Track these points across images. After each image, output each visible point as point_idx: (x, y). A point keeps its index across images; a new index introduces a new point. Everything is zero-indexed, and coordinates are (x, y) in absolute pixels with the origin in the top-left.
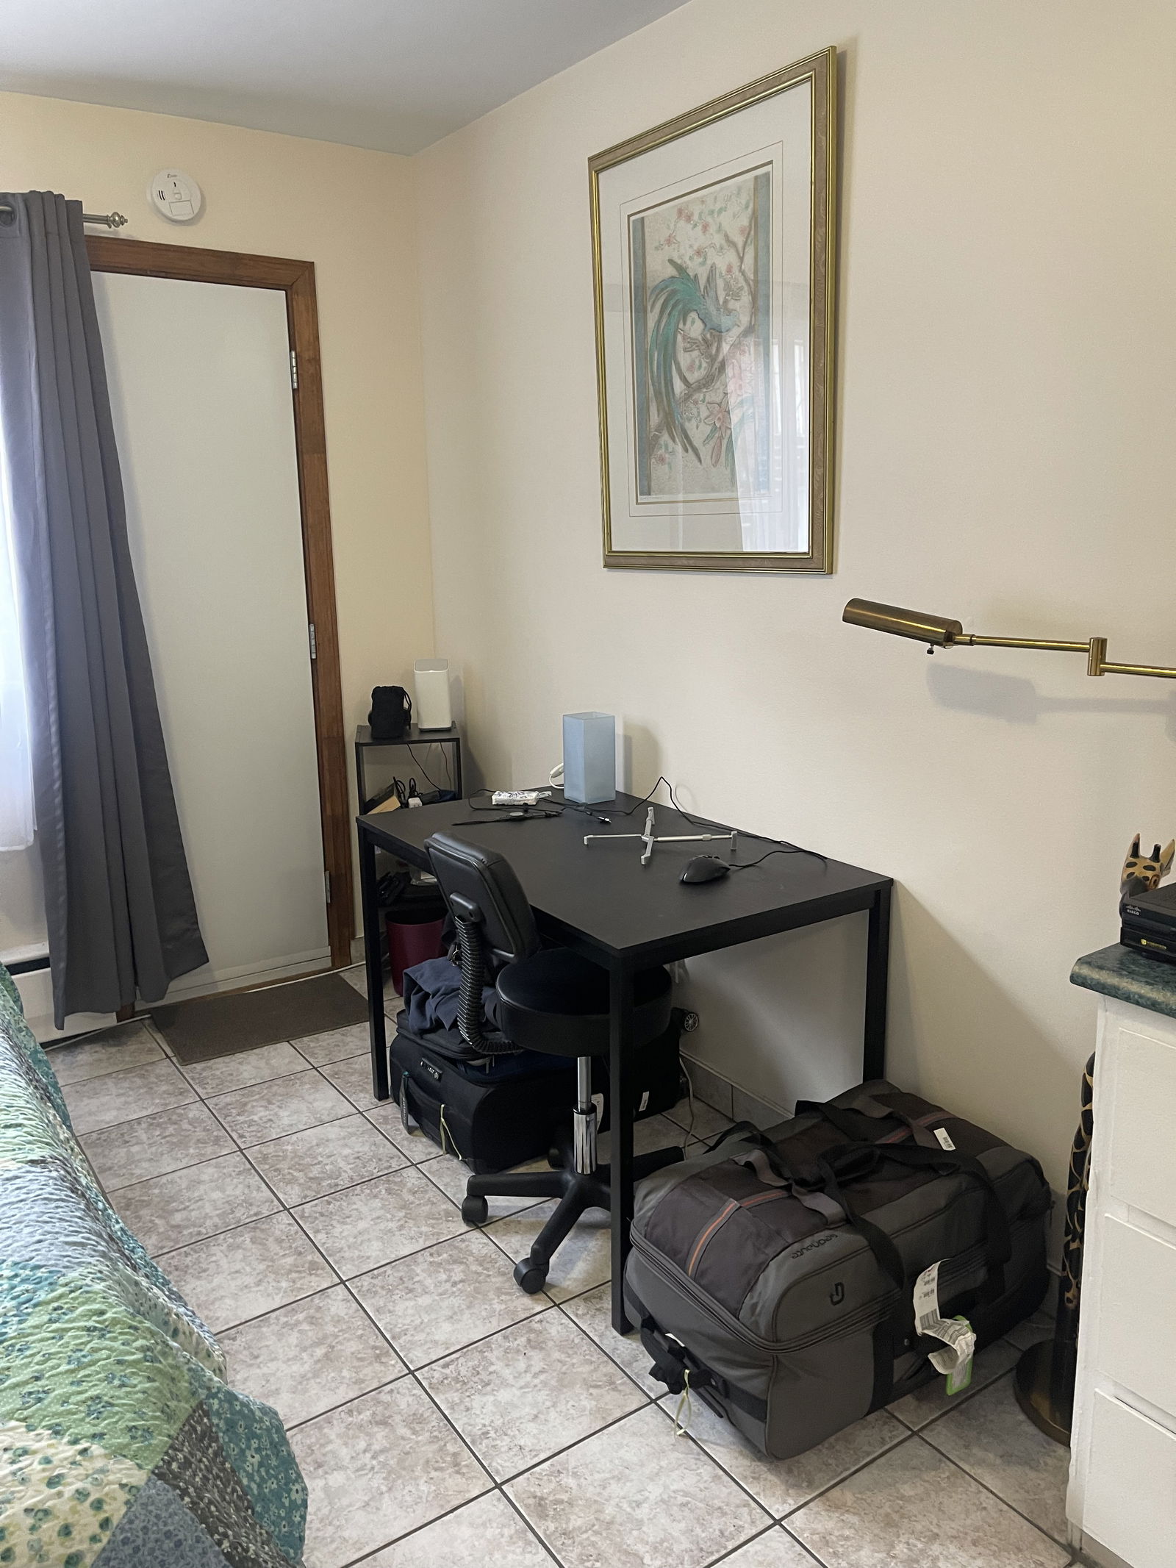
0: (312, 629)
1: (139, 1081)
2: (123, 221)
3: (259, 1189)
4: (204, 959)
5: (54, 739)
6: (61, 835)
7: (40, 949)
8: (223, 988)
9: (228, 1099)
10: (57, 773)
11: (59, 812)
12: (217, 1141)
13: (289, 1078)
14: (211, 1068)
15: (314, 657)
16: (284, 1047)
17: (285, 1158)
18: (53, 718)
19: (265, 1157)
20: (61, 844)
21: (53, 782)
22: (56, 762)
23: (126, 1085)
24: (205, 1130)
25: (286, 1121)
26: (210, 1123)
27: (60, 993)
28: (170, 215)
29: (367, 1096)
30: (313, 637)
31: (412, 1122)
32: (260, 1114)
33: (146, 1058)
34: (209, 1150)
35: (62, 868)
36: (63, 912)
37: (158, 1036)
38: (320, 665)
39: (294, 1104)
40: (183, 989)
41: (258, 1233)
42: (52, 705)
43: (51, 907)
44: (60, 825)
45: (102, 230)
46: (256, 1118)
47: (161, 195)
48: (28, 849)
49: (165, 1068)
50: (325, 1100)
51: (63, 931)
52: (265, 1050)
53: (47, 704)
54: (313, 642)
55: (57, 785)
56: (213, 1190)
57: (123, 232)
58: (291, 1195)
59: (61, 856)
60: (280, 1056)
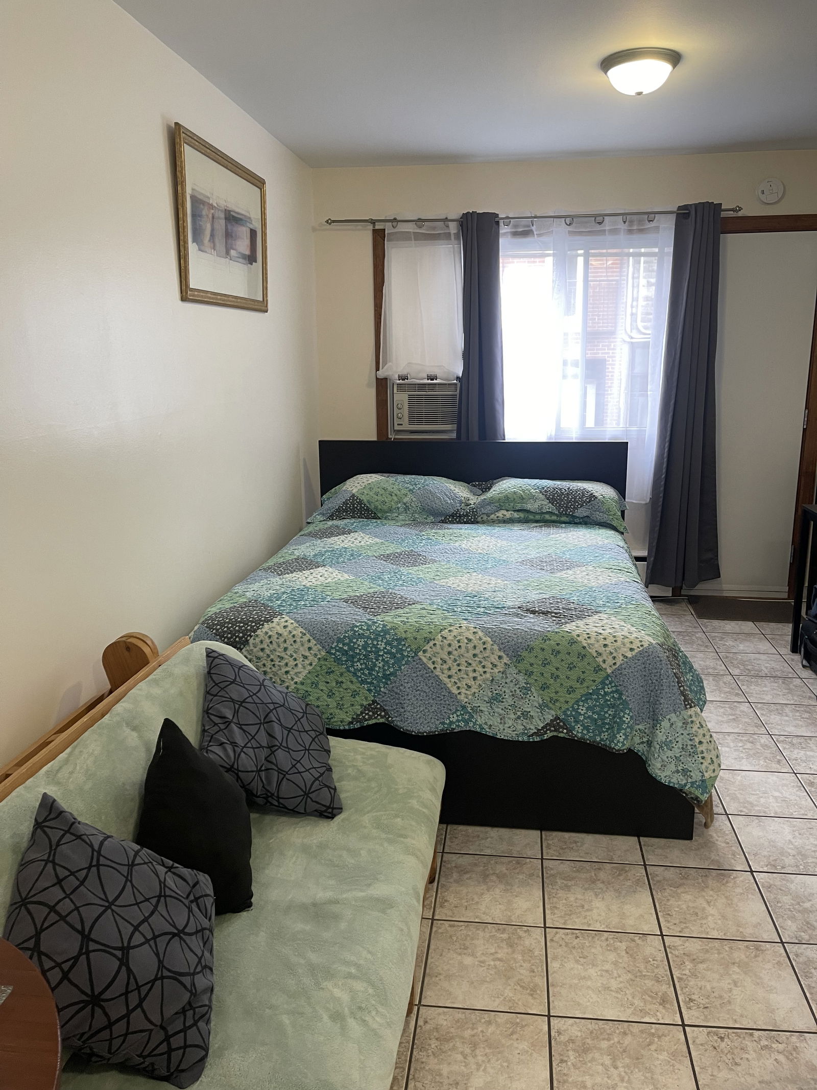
0: (807, 412)
1: (677, 619)
2: (740, 209)
3: (721, 666)
4: (718, 575)
5: (666, 455)
6: (661, 499)
7: (644, 553)
8: (726, 594)
9: (716, 634)
10: (664, 471)
11: (662, 489)
12: (706, 646)
13: (749, 634)
14: (711, 622)
15: (805, 427)
16: (750, 624)
17: (737, 659)
18: (667, 445)
19: (727, 657)
20: (660, 503)
21: (662, 475)
22: (665, 465)
23: (671, 619)
24: (703, 642)
25: (741, 648)
26: (705, 640)
27: (649, 571)
28: (765, 201)
29: (786, 650)
30: (806, 415)
31: (805, 662)
32: (730, 643)
33: (681, 612)
34: (702, 648)
35: (659, 514)
36: (656, 535)
37: (690, 607)
38: (808, 432)
39: (747, 644)
40: (705, 589)
41: (716, 678)
42: (668, 439)
43: (652, 531)
44: (661, 495)
45: (731, 214)
46: (727, 644)
47: (763, 192)
48: (646, 504)
49: (690, 617)
50: (765, 646)
51: (655, 544)
52: (740, 622)
53: (666, 438)
54: (806, 419)
55: (664, 476)
56: (700, 661)
57: (740, 214)
58: (736, 672)
59: (660, 509)
60: (748, 626)
